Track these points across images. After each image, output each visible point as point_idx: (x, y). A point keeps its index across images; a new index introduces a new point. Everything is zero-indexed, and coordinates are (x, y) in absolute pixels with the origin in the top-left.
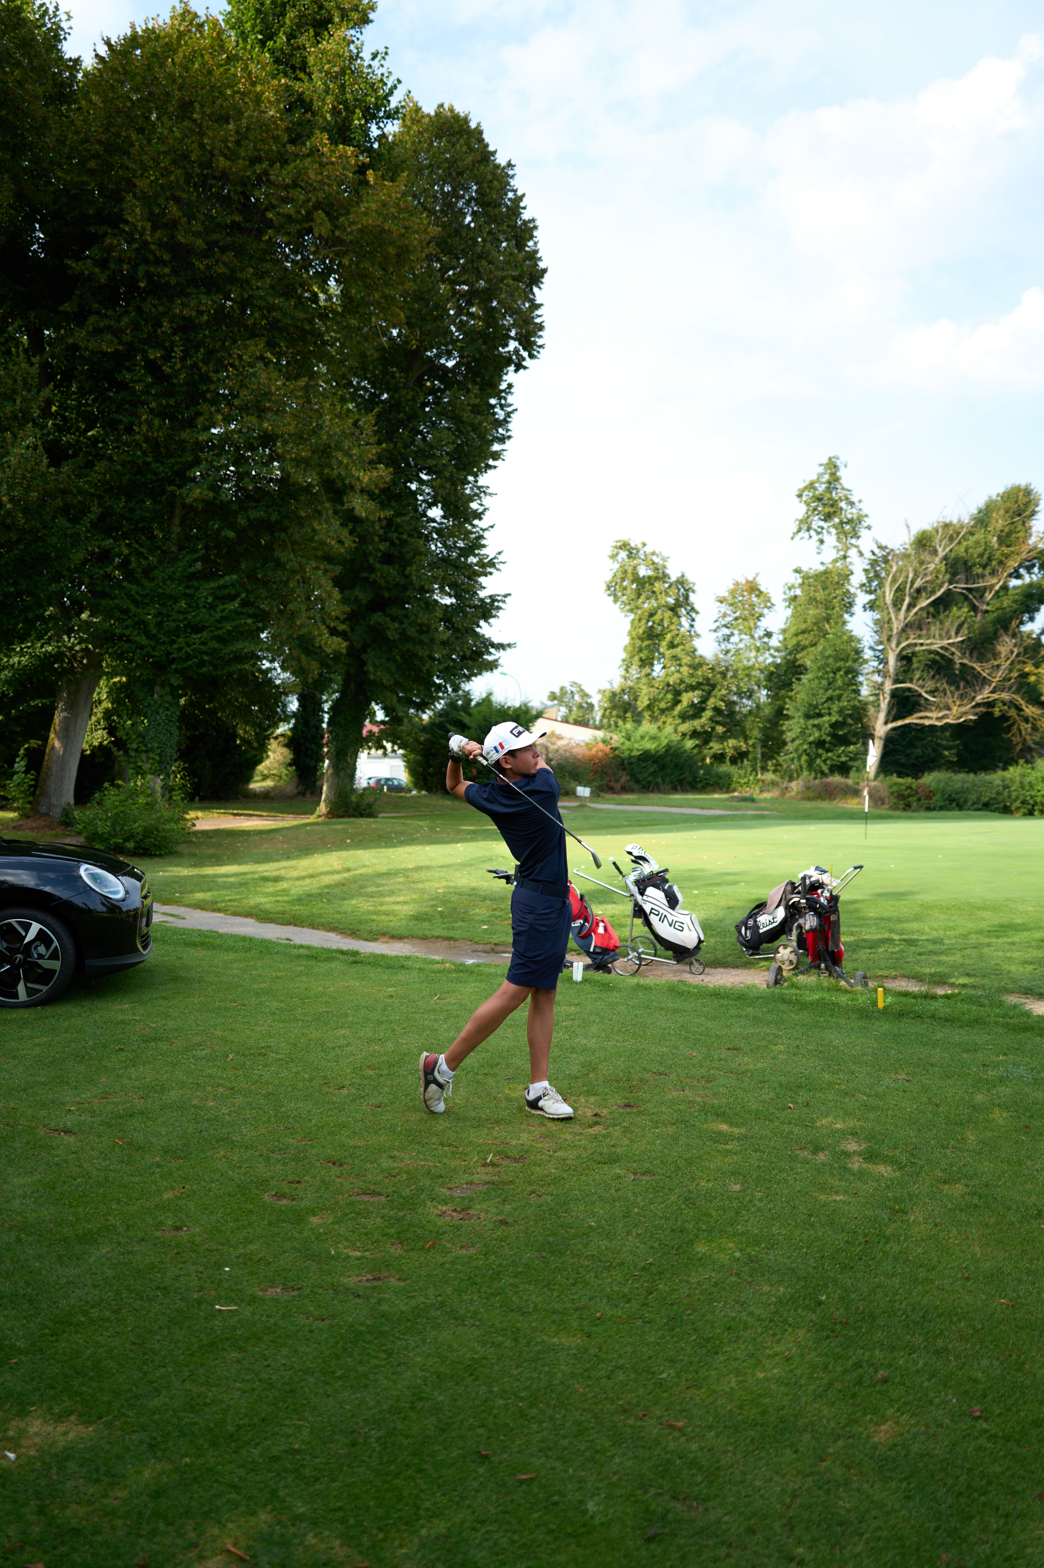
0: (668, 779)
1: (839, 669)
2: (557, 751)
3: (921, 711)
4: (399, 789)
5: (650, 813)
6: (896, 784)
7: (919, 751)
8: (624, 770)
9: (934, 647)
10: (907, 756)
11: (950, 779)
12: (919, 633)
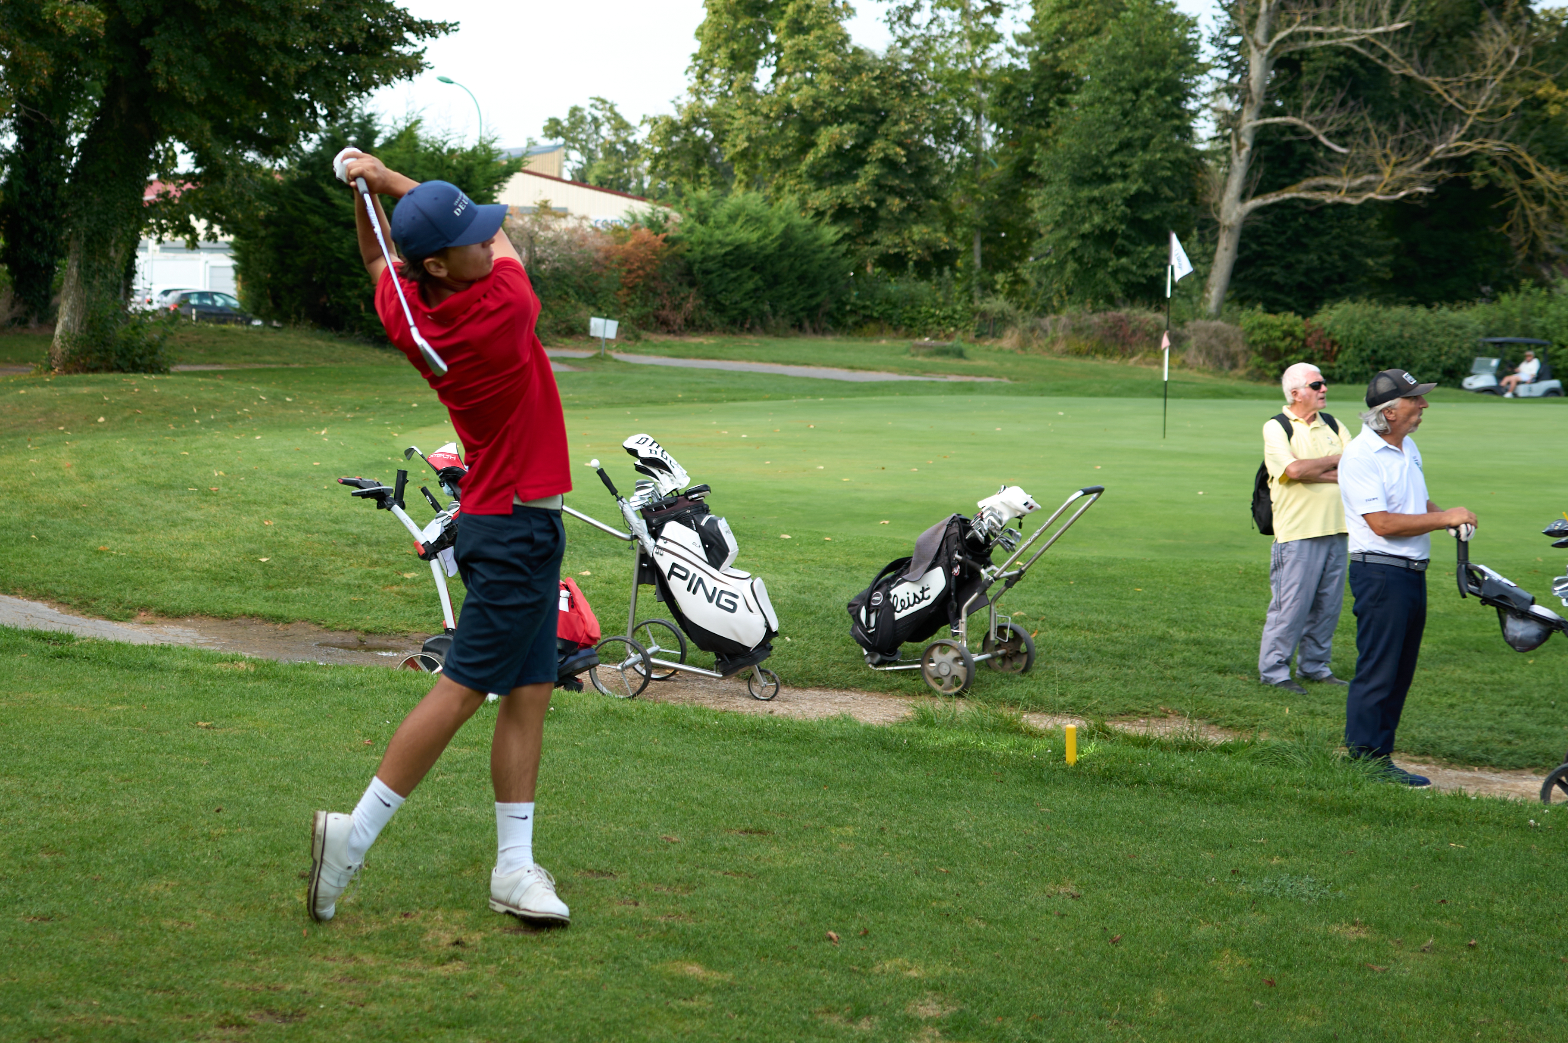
0: (784, 306)
1: (1147, 84)
2: (553, 243)
3: (1316, 174)
4: (222, 315)
5: (741, 375)
6: (1261, 326)
7: (1312, 258)
8: (692, 284)
9: (1345, 42)
10: (1289, 267)
11: (1374, 317)
12: (1312, 11)
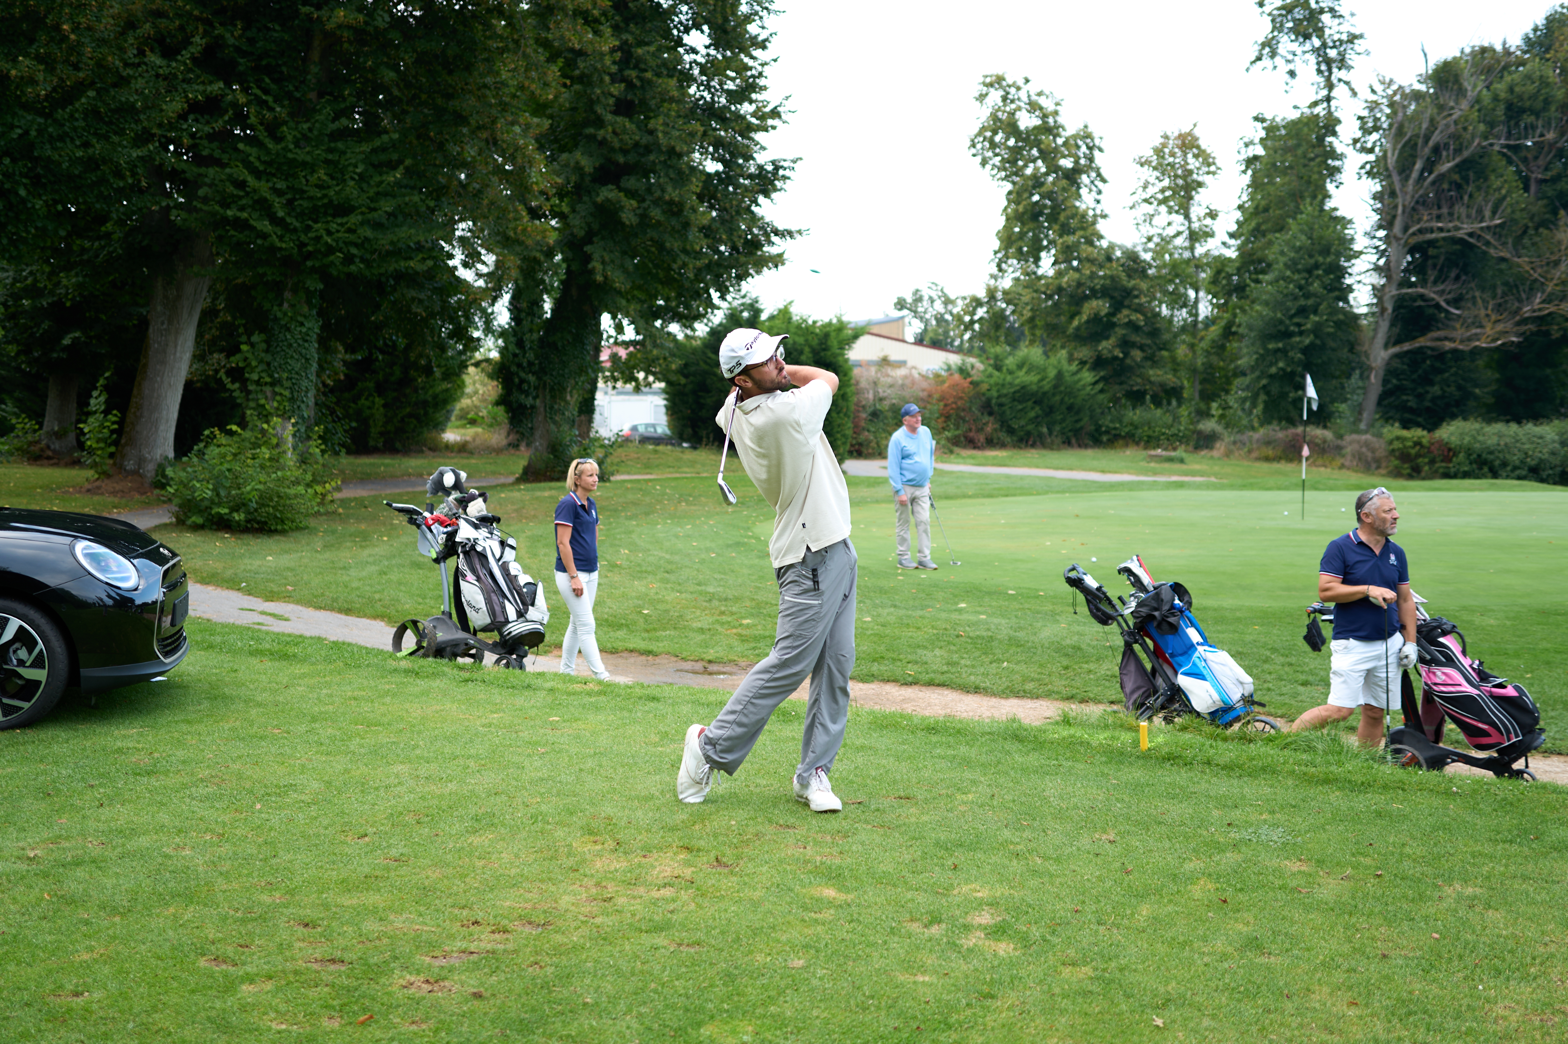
1: (1317, 266)
2: (891, 386)
3: (1439, 329)
4: (657, 441)
5: (1022, 478)
6: (1398, 438)
8: (990, 414)
9: (1460, 234)
11: (1479, 431)
12: (1435, 212)
